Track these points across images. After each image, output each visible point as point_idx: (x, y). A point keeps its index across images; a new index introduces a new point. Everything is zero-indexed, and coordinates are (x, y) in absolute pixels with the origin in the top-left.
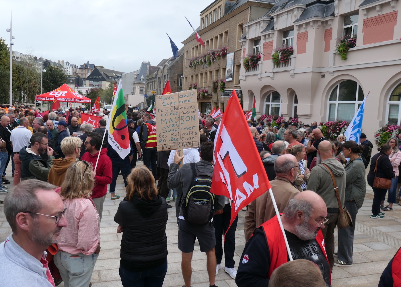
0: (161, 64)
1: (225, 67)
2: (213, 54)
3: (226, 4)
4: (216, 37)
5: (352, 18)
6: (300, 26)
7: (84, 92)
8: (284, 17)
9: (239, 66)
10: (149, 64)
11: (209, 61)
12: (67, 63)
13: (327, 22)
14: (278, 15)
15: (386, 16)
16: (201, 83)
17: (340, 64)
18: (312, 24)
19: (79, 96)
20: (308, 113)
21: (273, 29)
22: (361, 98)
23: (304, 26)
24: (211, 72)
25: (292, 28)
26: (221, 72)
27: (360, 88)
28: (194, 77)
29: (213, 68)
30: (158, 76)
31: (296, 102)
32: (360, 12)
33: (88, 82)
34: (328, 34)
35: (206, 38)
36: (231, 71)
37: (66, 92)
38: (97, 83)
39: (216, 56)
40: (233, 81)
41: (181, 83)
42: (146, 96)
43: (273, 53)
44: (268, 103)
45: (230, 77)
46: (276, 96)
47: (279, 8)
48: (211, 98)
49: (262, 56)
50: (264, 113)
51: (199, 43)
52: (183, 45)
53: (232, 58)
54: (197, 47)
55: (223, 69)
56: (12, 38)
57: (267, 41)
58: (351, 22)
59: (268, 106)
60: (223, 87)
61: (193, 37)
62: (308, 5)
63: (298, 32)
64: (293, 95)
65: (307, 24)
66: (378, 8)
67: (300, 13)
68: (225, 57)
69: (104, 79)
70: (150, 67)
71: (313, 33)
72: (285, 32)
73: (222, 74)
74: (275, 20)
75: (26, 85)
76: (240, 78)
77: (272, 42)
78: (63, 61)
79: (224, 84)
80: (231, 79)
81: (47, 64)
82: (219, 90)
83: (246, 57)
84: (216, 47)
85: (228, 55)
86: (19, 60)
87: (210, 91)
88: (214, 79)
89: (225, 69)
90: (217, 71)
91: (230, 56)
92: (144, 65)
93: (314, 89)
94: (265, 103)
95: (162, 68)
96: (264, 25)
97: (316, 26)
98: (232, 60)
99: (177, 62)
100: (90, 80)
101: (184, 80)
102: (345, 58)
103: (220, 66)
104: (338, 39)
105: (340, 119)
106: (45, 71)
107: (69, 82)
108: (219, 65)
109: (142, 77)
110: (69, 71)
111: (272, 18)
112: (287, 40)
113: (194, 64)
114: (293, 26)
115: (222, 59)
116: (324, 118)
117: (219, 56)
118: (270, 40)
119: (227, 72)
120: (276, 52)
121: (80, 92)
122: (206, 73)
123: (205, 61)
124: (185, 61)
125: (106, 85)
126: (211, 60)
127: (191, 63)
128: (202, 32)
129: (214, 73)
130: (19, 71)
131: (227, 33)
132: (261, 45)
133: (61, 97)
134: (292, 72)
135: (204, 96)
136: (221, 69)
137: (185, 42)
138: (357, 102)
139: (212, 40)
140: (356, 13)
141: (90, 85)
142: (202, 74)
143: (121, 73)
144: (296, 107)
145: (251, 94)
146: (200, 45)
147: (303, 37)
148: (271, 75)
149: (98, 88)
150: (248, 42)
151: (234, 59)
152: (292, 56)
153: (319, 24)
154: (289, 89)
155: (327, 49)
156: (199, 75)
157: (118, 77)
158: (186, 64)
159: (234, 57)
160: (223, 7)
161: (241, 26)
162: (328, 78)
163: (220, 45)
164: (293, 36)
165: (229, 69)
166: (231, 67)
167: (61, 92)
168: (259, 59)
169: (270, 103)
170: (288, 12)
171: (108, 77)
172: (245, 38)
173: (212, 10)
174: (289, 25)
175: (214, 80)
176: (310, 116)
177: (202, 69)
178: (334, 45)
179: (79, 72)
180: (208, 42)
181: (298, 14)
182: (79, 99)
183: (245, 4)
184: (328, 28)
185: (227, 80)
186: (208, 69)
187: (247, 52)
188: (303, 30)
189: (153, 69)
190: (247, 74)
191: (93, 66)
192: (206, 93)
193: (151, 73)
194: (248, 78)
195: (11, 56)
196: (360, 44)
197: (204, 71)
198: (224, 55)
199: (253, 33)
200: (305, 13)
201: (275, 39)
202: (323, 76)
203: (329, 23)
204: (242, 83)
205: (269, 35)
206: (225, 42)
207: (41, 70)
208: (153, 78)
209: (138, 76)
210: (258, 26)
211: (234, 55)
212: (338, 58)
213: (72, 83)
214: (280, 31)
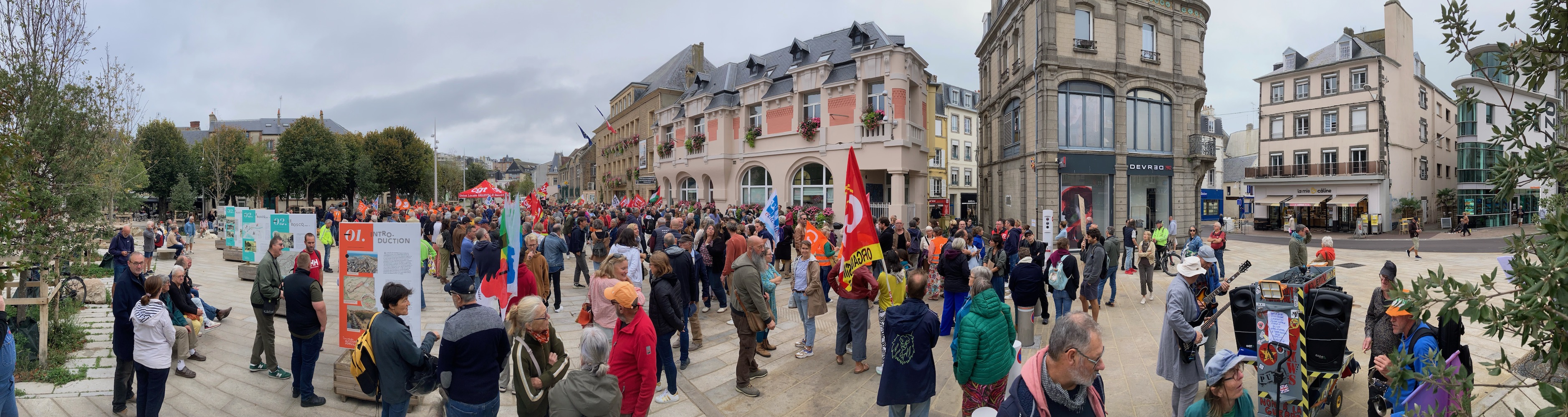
0: (573, 154)
1: (638, 155)
2: (625, 142)
3: (635, 91)
4: (628, 125)
5: (757, 109)
6: (710, 114)
7: (503, 187)
8: (694, 105)
9: (652, 153)
10: (561, 154)
11: (621, 149)
12: (488, 159)
13: (734, 111)
14: (688, 103)
15: (784, 109)
16: (615, 171)
17: (749, 152)
18: (720, 112)
19: (498, 190)
20: (724, 198)
21: (684, 116)
22: (770, 183)
23: (714, 114)
24: (624, 160)
25: (702, 116)
26: (634, 159)
27: (768, 173)
28: (607, 166)
29: (626, 156)
30: (570, 167)
31: (712, 187)
32: (763, 104)
33: (507, 175)
34: (736, 123)
35: (616, 126)
36: (644, 159)
37: (486, 188)
38: (515, 176)
39: (628, 144)
40: (647, 168)
41: (595, 171)
42: (559, 187)
43: (686, 140)
44: (684, 189)
45: (644, 164)
46: (692, 182)
47: (689, 95)
48: (625, 186)
49: (675, 143)
50: (681, 199)
51: (611, 131)
52: (595, 134)
53: (645, 146)
54: (608, 135)
55: (636, 156)
56: (436, 142)
57: (679, 128)
58: (756, 113)
59: (684, 192)
60: (637, 175)
61: (604, 127)
62: (715, 94)
63: (708, 120)
64: (708, 181)
65: (716, 112)
66: (777, 102)
67: (709, 102)
68: (638, 145)
69: (521, 172)
70: (562, 158)
71: (721, 120)
72: (696, 120)
73: (635, 161)
74: (685, 107)
75: (450, 184)
76: (654, 165)
77: (684, 129)
78: (484, 157)
79: (638, 171)
80: (645, 167)
81: (469, 161)
82: (633, 177)
83: (660, 144)
84: (627, 134)
85: (640, 142)
86: (445, 160)
87: (624, 179)
88: (627, 166)
89: (638, 157)
90: (630, 159)
91: (642, 144)
92: (557, 155)
93: (727, 174)
94: (682, 189)
95: (573, 158)
96: (675, 113)
97: (724, 115)
98: (645, 148)
99: (589, 151)
100: (509, 173)
101: (597, 169)
102: (753, 146)
103: (633, 154)
104: (745, 127)
105: (753, 201)
106: (467, 169)
107: (490, 177)
108: (631, 153)
109: (556, 168)
110: (490, 166)
111: (683, 106)
112: (699, 127)
113: (606, 153)
114: (703, 114)
115: (634, 147)
116: (738, 202)
117: (631, 143)
118: (683, 127)
119: (640, 160)
120: (689, 139)
121: (499, 187)
122: (619, 161)
123: (618, 150)
124: (597, 150)
125: (522, 177)
126: (624, 148)
127: (603, 152)
128: (612, 120)
129: (627, 160)
130: (443, 172)
131: (637, 120)
132: (674, 132)
133: (482, 193)
134: (705, 159)
135: (618, 185)
136: (634, 157)
137: (597, 131)
138: (766, 186)
139: (623, 127)
140: (759, 104)
141: (510, 178)
142: (615, 162)
143: (535, 165)
144: (712, 192)
145: (667, 181)
146: (612, 133)
147: (713, 125)
148: (686, 161)
149: (516, 180)
150: (660, 129)
151: (647, 147)
152: (704, 143)
153: (727, 112)
154: (704, 175)
155: (736, 137)
156: (612, 164)
157: (532, 169)
158: (599, 153)
159: (647, 145)
160: (632, 94)
161: (652, 113)
162: (739, 164)
163: (632, 133)
164: (704, 123)
165: (642, 156)
166: (644, 154)
167: (482, 189)
168: (672, 146)
169: (687, 189)
170: (697, 99)
171: (524, 169)
172: (657, 125)
173: (621, 97)
174: (699, 113)
175: (628, 168)
176: (726, 200)
177: (615, 157)
178: (742, 134)
179: (499, 166)
180: (619, 130)
181: (707, 102)
182: (498, 193)
183: (655, 91)
184: (736, 117)
185: (641, 167)
187: (660, 140)
188: (712, 118)
189: (565, 160)
190: (662, 161)
191: (512, 159)
193: (563, 163)
194: (663, 165)
195: (436, 157)
196: (765, 133)
197: (617, 159)
198: (637, 143)
199: (665, 120)
200: (713, 103)
201: (687, 125)
202: (735, 162)
203: (736, 112)
204: (656, 170)
205: (680, 122)
206: (637, 130)
207: (463, 168)
208: (565, 169)
209: (551, 167)
210: (669, 113)
211: (647, 143)
212: (747, 145)
213: (492, 177)
214: (691, 118)
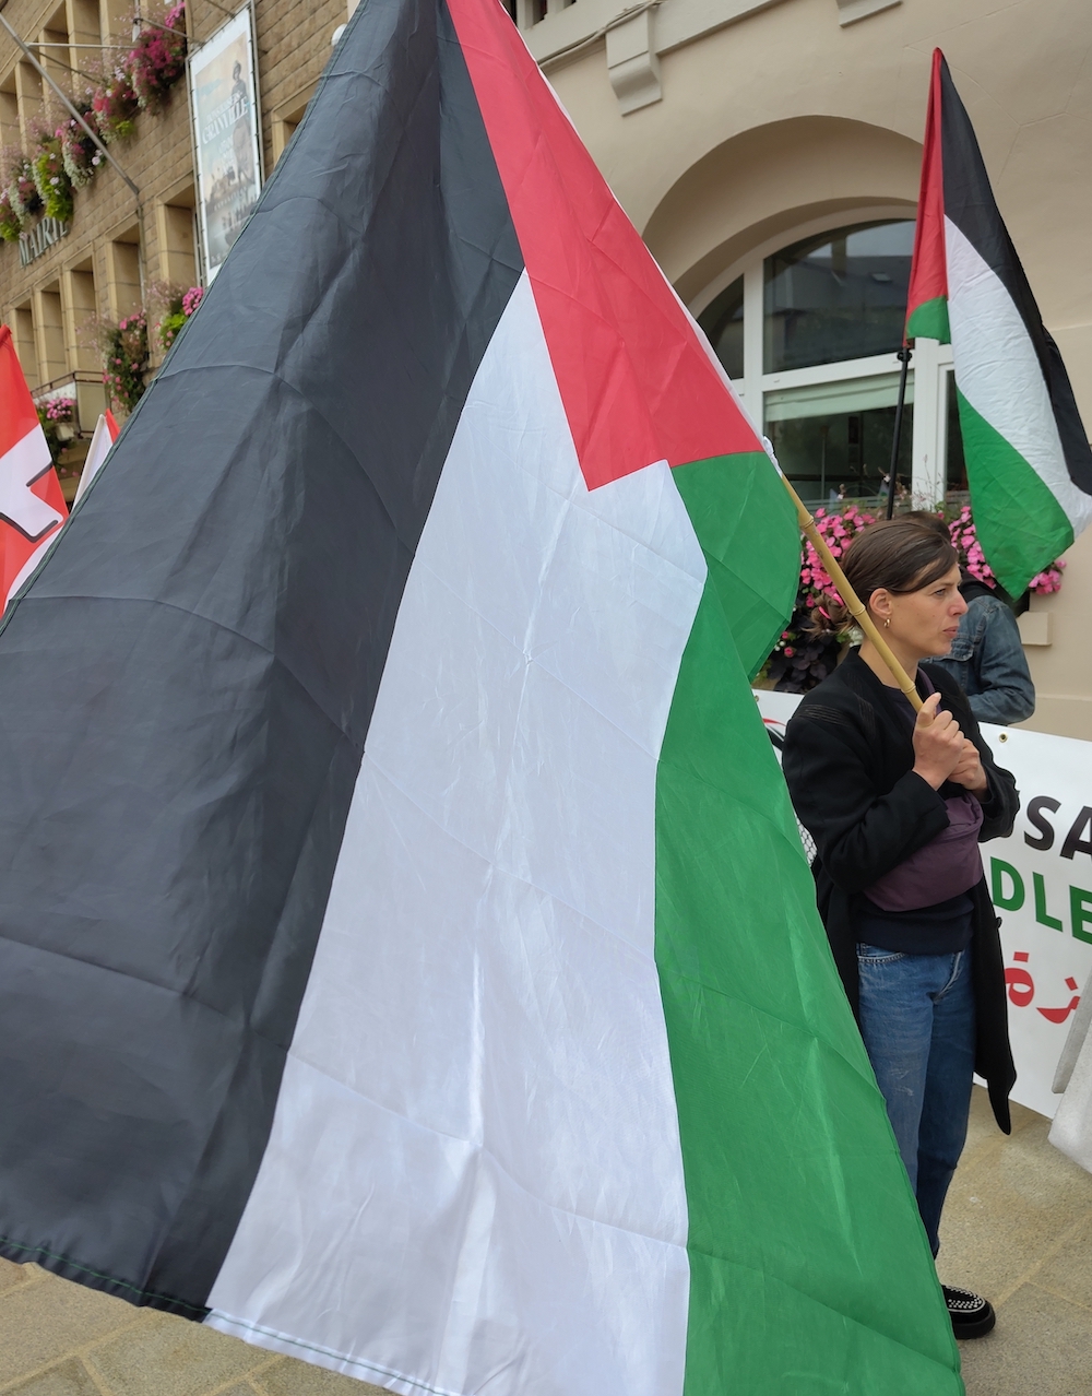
1: (186, 184)
11: (54, 181)
24: (85, 271)
26: (155, 233)
29: (92, 233)
36: (240, 186)
39: (100, 116)
53: (239, 67)
55: (169, 206)
68: (177, 102)
73: (164, 246)
89: (184, 202)
90: (130, 242)
98: (241, 86)
103: (146, 193)
108: (137, 190)
115: (150, 129)
119: (210, 211)
123: (32, 203)
126: (70, 167)
129: (109, 264)
136: (153, 218)
142: (26, 312)
151: (261, 72)
159: (261, 53)
165: (219, 176)
166: (240, 146)
175: (115, 320)
177: (23, 273)
186: (64, 255)
192: (66, 419)
198: (167, 80)
211: (258, 36)
